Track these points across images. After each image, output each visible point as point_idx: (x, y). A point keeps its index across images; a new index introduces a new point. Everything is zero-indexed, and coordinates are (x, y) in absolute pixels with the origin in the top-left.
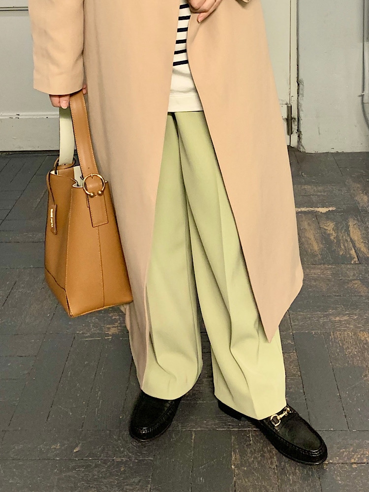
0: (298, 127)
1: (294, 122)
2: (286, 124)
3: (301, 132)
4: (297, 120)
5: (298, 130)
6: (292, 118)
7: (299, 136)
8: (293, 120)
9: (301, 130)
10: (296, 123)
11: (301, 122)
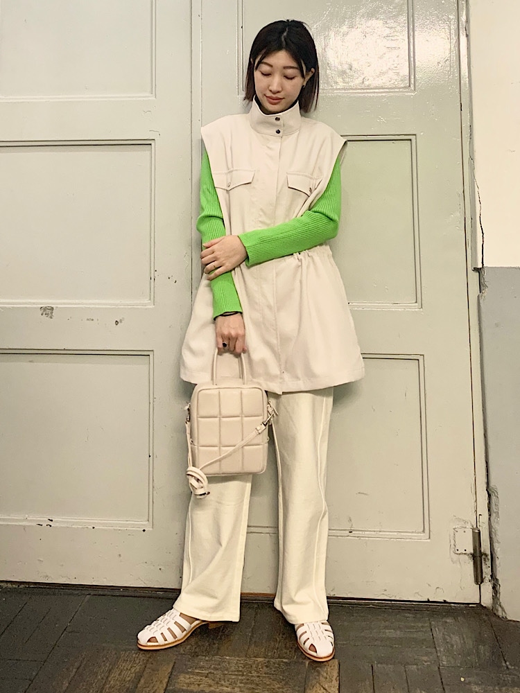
0: (492, 571)
1: (485, 559)
2: (472, 563)
3: (497, 580)
4: (489, 557)
5: (492, 576)
6: (481, 554)
7: (494, 588)
8: (483, 557)
9: (497, 578)
10: (489, 563)
11: (498, 562)
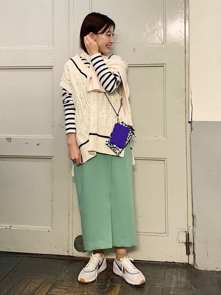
0: (194, 250)
1: (191, 245)
2: (185, 247)
3: (195, 254)
4: (193, 244)
6: (189, 243)
7: (194, 257)
11: (196, 246)
